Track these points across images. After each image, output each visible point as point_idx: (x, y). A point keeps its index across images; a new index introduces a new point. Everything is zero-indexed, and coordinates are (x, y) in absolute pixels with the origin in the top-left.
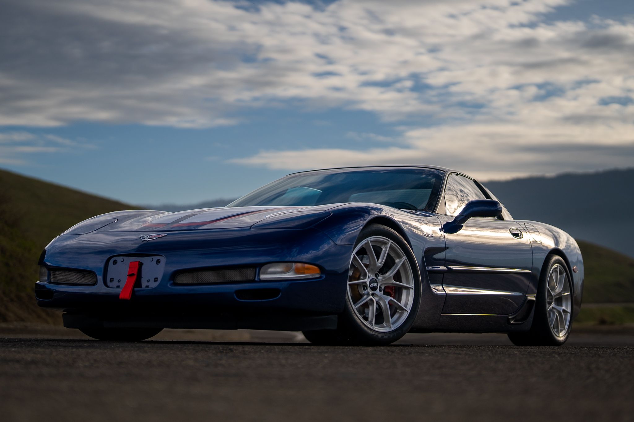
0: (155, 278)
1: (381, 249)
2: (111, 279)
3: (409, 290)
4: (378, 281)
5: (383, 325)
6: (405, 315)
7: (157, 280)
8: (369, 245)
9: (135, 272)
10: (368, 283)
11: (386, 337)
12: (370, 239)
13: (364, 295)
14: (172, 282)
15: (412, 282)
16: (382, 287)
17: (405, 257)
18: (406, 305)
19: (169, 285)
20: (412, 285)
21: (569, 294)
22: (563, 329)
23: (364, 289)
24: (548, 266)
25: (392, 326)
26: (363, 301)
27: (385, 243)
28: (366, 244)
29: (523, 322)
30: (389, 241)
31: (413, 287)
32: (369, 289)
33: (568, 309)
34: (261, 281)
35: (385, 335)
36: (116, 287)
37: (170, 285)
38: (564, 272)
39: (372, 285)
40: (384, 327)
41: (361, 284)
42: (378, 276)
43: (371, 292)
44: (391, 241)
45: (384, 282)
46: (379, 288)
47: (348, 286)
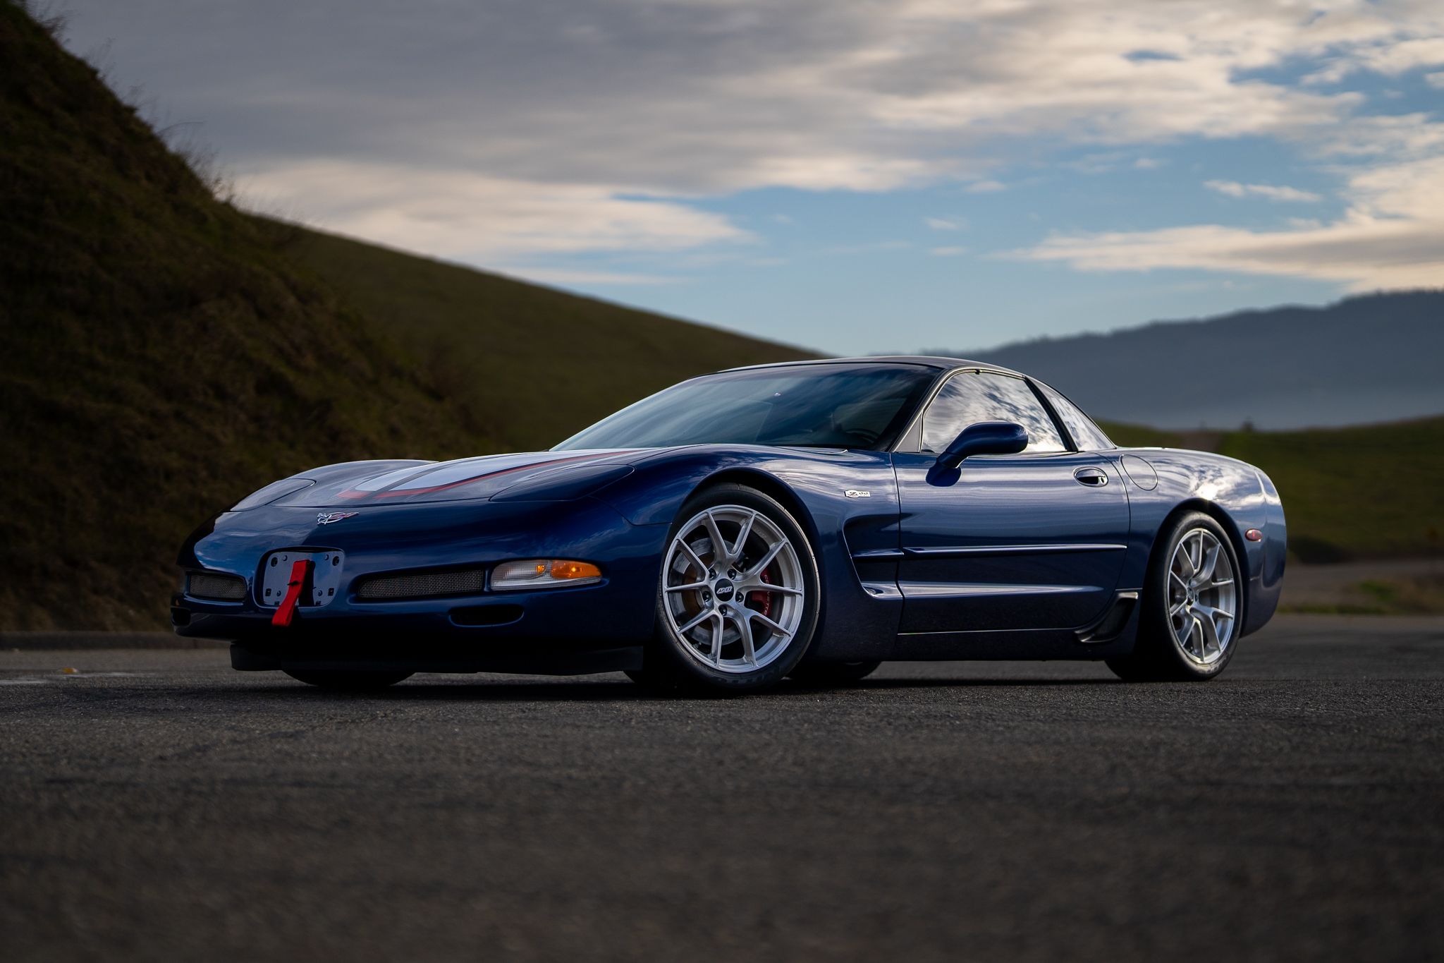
0: (330, 589)
1: (739, 529)
2: (268, 590)
3: (794, 597)
4: (733, 583)
6: (786, 642)
7: (333, 592)
8: (711, 522)
9: (301, 579)
10: (713, 587)
11: (743, 681)
12: (711, 510)
13: (704, 607)
14: (353, 595)
15: (800, 583)
16: (742, 593)
17: (786, 540)
18: (788, 626)
19: (348, 600)
20: (800, 588)
21: (1232, 583)
22: (1215, 648)
23: (705, 598)
24: (1171, 534)
25: (756, 663)
26: (697, 619)
27: (746, 517)
28: (705, 519)
29: (1110, 640)
30: (751, 512)
31: (802, 592)
32: (715, 597)
33: (1231, 611)
34: (493, 593)
35: (742, 679)
36: (273, 604)
37: (350, 601)
38: (1218, 543)
39: (722, 590)
40: (744, 664)
41: (697, 588)
42: (733, 574)
43: (717, 603)
44: (755, 512)
45: (746, 585)
46: (737, 594)
47: (666, 596)
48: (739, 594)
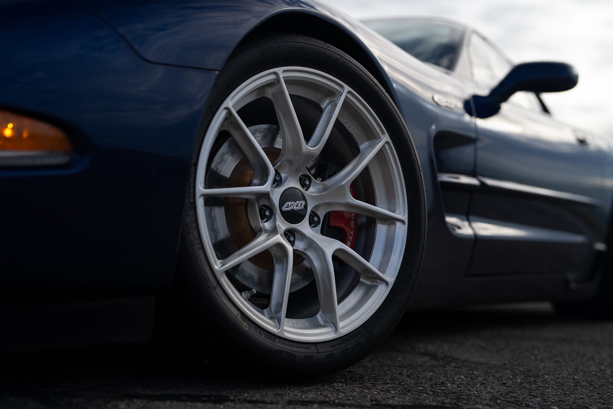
1: (321, 111)
3: (392, 227)
4: (306, 196)
5: (317, 319)
6: (381, 293)
8: (282, 91)
10: (276, 198)
12: (284, 71)
15: (401, 204)
16: (318, 213)
17: (386, 138)
20: (401, 213)
23: (262, 216)
26: (249, 250)
27: (333, 94)
28: (270, 84)
30: (341, 86)
31: (405, 218)
32: (278, 215)
39: (289, 206)
41: (253, 197)
42: (307, 183)
43: (283, 225)
44: (347, 88)
45: (326, 201)
46: (310, 215)
47: (200, 203)
48: (313, 214)
